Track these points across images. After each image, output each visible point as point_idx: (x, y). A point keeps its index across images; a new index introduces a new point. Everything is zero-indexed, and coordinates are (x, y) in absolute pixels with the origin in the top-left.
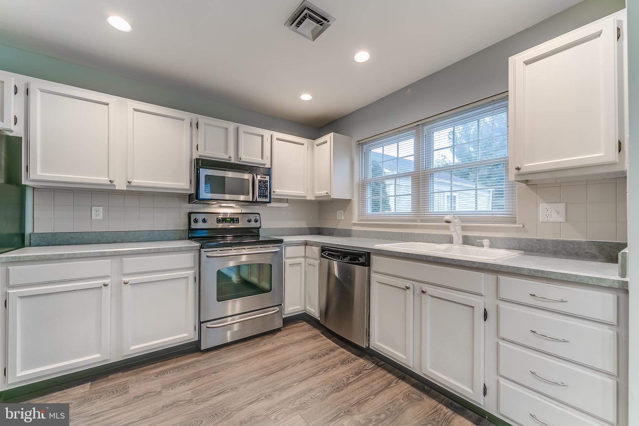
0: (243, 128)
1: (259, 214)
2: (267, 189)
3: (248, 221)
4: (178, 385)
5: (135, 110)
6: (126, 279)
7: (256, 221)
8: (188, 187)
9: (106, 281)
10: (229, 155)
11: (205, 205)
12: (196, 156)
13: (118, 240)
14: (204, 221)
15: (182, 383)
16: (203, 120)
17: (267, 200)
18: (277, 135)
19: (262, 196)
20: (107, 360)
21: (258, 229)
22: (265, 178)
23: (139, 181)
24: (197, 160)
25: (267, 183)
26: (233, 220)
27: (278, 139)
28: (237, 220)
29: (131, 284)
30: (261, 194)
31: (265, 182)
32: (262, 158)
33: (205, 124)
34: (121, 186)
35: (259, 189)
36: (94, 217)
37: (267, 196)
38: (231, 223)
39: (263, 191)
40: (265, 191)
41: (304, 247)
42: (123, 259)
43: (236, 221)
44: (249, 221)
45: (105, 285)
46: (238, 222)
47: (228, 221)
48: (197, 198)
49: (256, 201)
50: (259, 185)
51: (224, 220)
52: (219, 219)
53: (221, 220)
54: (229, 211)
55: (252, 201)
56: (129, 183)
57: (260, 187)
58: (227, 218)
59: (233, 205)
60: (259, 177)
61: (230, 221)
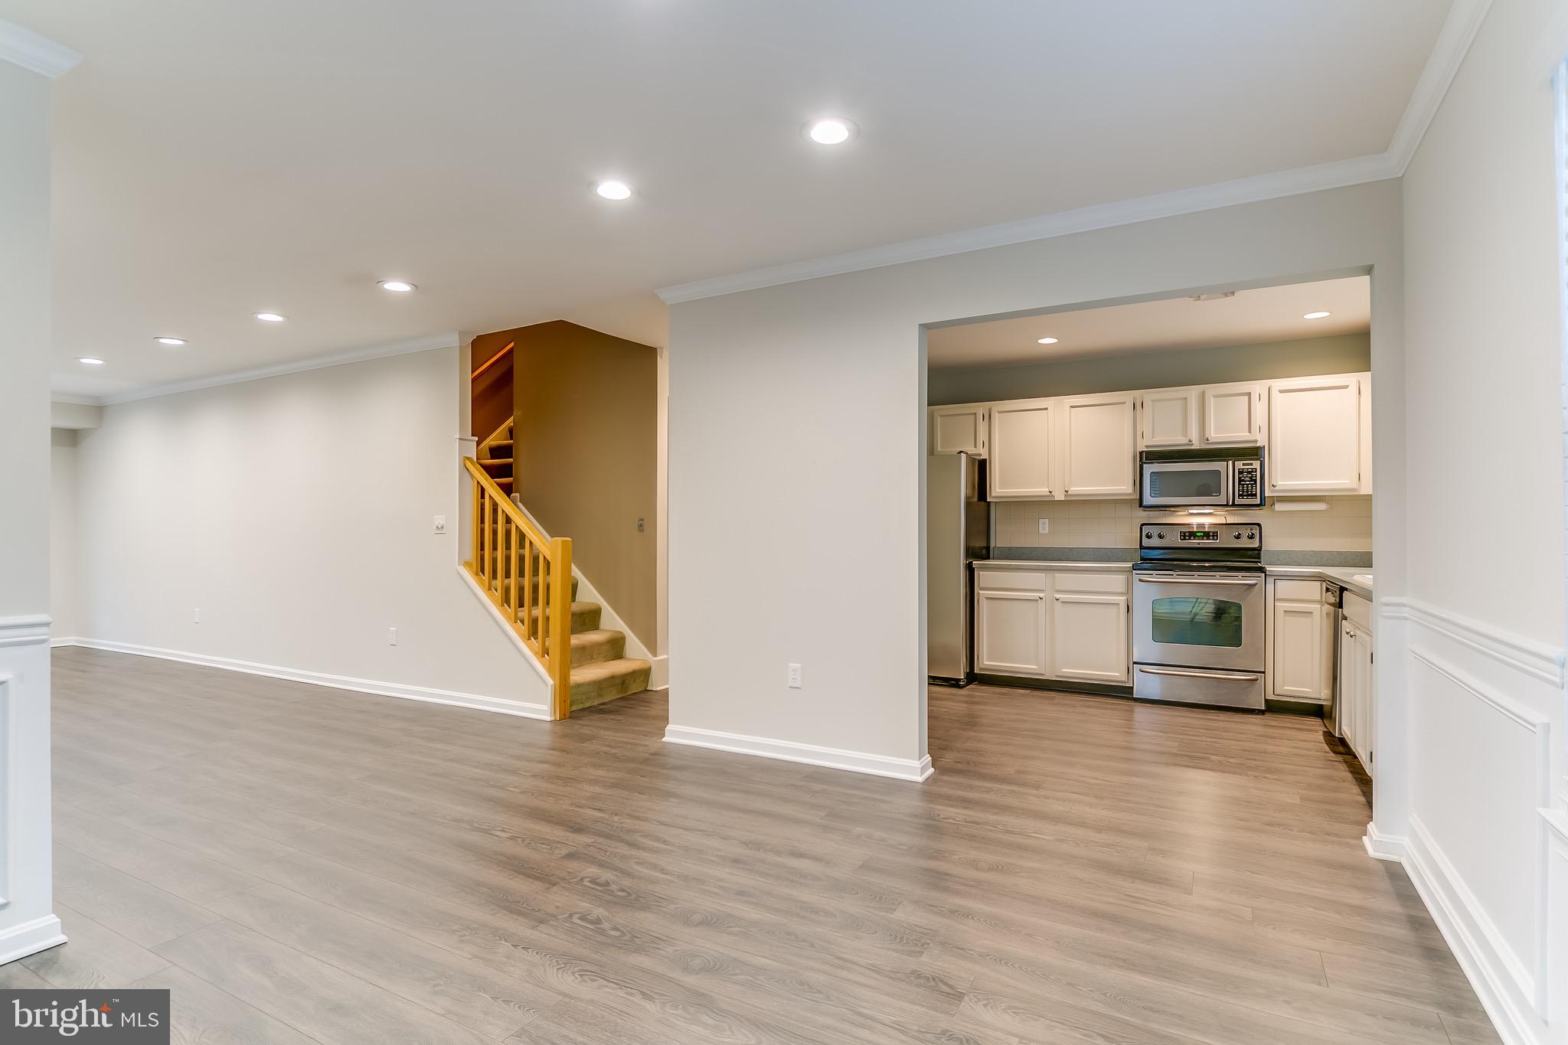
0: (1212, 389)
1: (1259, 525)
2: (1256, 483)
3: (1235, 536)
5: (1072, 407)
6: (1057, 596)
7: (1251, 537)
8: (1130, 491)
9: (1042, 595)
10: (1188, 437)
12: (1141, 447)
14: (1160, 536)
16: (1148, 395)
17: (1258, 501)
18: (1278, 384)
19: (1245, 495)
21: (1259, 549)
22: (1252, 464)
23: (1079, 489)
24: (1141, 453)
25: (1256, 472)
26: (1207, 535)
27: (1281, 392)
28: (1215, 535)
29: (1062, 602)
30: (1243, 492)
31: (1252, 472)
32: (1250, 432)
33: (1153, 401)
34: (1059, 496)
35: (1239, 484)
37: (1255, 495)
38: (1203, 539)
39: (1247, 487)
40: (1252, 487)
41: (1319, 583)
42: (1056, 574)
43: (1213, 536)
44: (1238, 537)
45: (1041, 598)
46: (1215, 538)
47: (1199, 536)
48: (1141, 505)
49: (1234, 505)
50: (1239, 478)
51: (1193, 535)
52: (1185, 533)
53: (1187, 534)
54: (1207, 521)
55: (1227, 505)
56: (1067, 492)
57: (1240, 480)
58: (1199, 532)
59: (1212, 511)
60: (1239, 465)
61: (1203, 536)
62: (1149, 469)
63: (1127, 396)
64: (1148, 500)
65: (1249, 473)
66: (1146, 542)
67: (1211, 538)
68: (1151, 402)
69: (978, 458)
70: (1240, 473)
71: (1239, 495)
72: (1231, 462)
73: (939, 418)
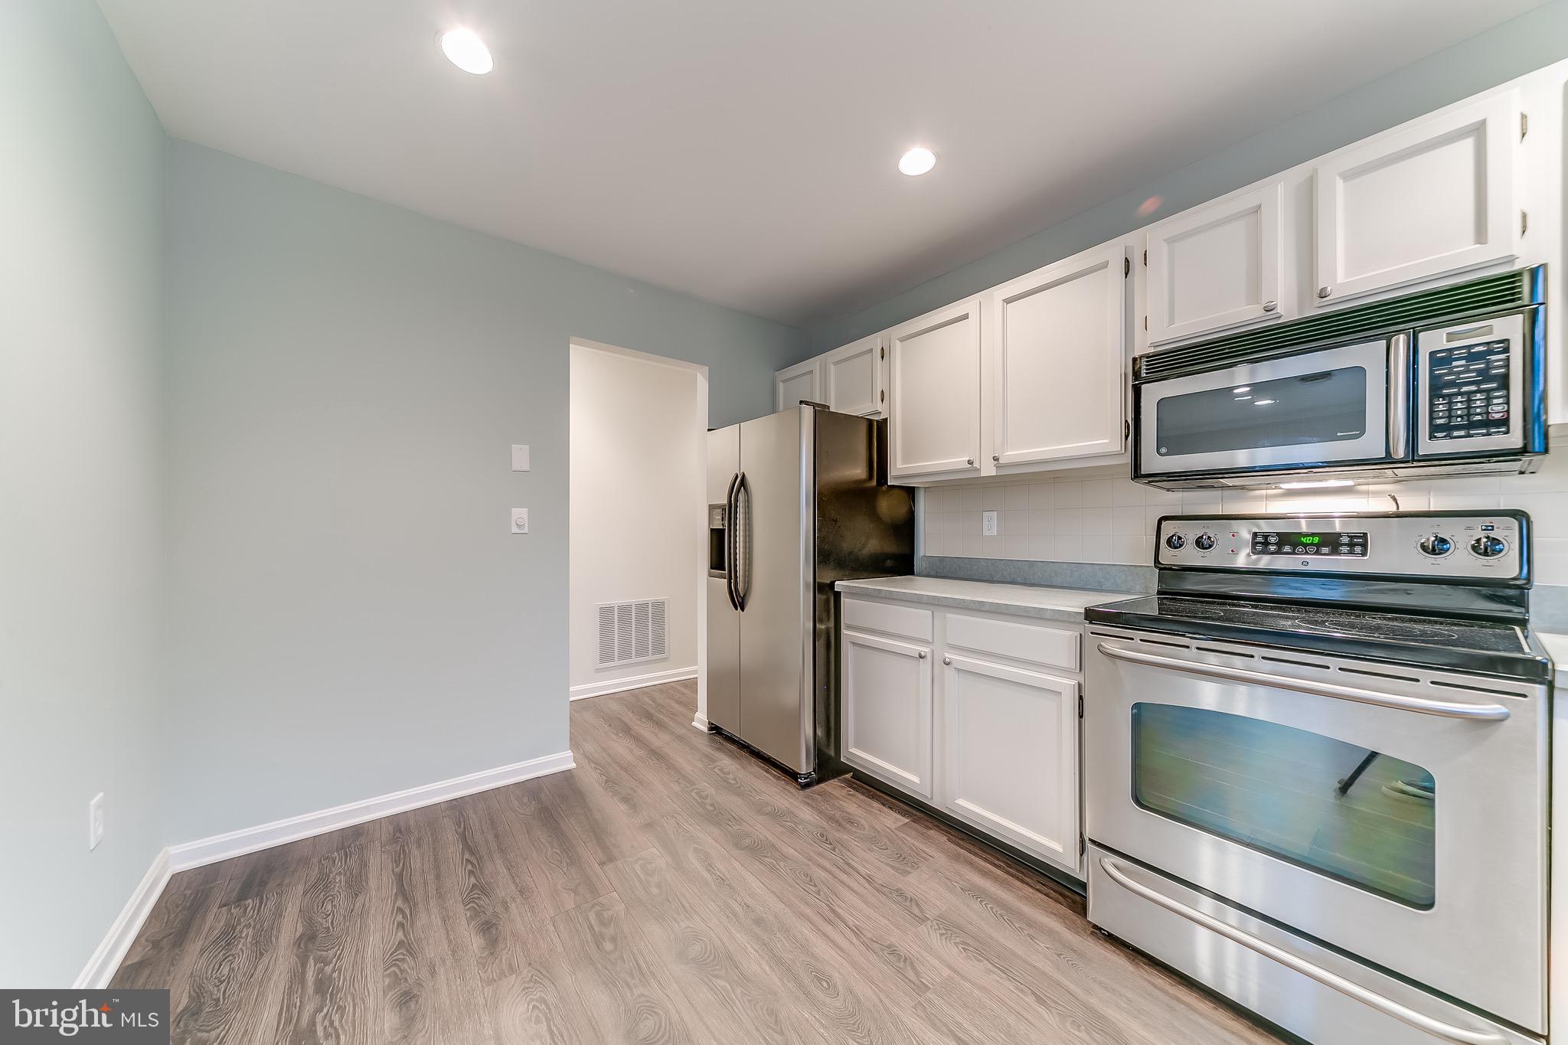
0: (1337, 165)
1: (1518, 516)
2: (1506, 387)
3: (1424, 547)
4: (958, 940)
5: (1006, 303)
6: (949, 656)
7: (1493, 550)
8: (1117, 446)
9: (925, 650)
10: (1265, 300)
11: (1226, 493)
12: (1139, 349)
13: (1019, 580)
14: (1199, 543)
15: (964, 943)
16: (1161, 233)
17: (1514, 441)
19: (1458, 428)
20: (926, 797)
21: (1523, 584)
22: (1488, 332)
23: (1022, 451)
24: (1137, 362)
25: (1508, 352)
26: (1331, 542)
28: (1359, 543)
29: (959, 670)
30: (1452, 418)
31: (1491, 353)
32: (1483, 237)
33: (1171, 241)
34: (988, 470)
35: (1434, 396)
36: (986, 533)
37: (1505, 423)
38: (1319, 554)
39: (1470, 404)
40: (1490, 401)
42: (949, 615)
43: (1351, 545)
44: (1438, 548)
45: (921, 657)
46: (1359, 548)
47: (1305, 545)
48: (1137, 474)
49: (1413, 456)
50: (1434, 379)
51: (1288, 542)
52: (1266, 536)
53: (1273, 540)
54: (1336, 506)
55: (1388, 460)
56: (996, 459)
57: (1436, 388)
58: (1307, 535)
59: (1350, 483)
60: (1433, 340)
61: (1319, 546)
62: (1153, 393)
63: (1111, 251)
64: (1153, 461)
65: (1472, 357)
66: (1168, 556)
67: (1345, 549)
68: (1165, 247)
69: (876, 418)
70: (1436, 360)
71: (1434, 429)
72: (1402, 337)
73: (832, 366)
